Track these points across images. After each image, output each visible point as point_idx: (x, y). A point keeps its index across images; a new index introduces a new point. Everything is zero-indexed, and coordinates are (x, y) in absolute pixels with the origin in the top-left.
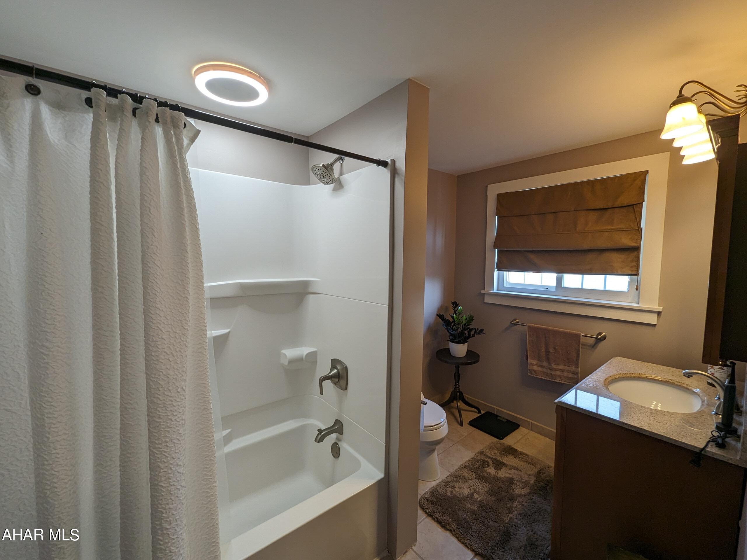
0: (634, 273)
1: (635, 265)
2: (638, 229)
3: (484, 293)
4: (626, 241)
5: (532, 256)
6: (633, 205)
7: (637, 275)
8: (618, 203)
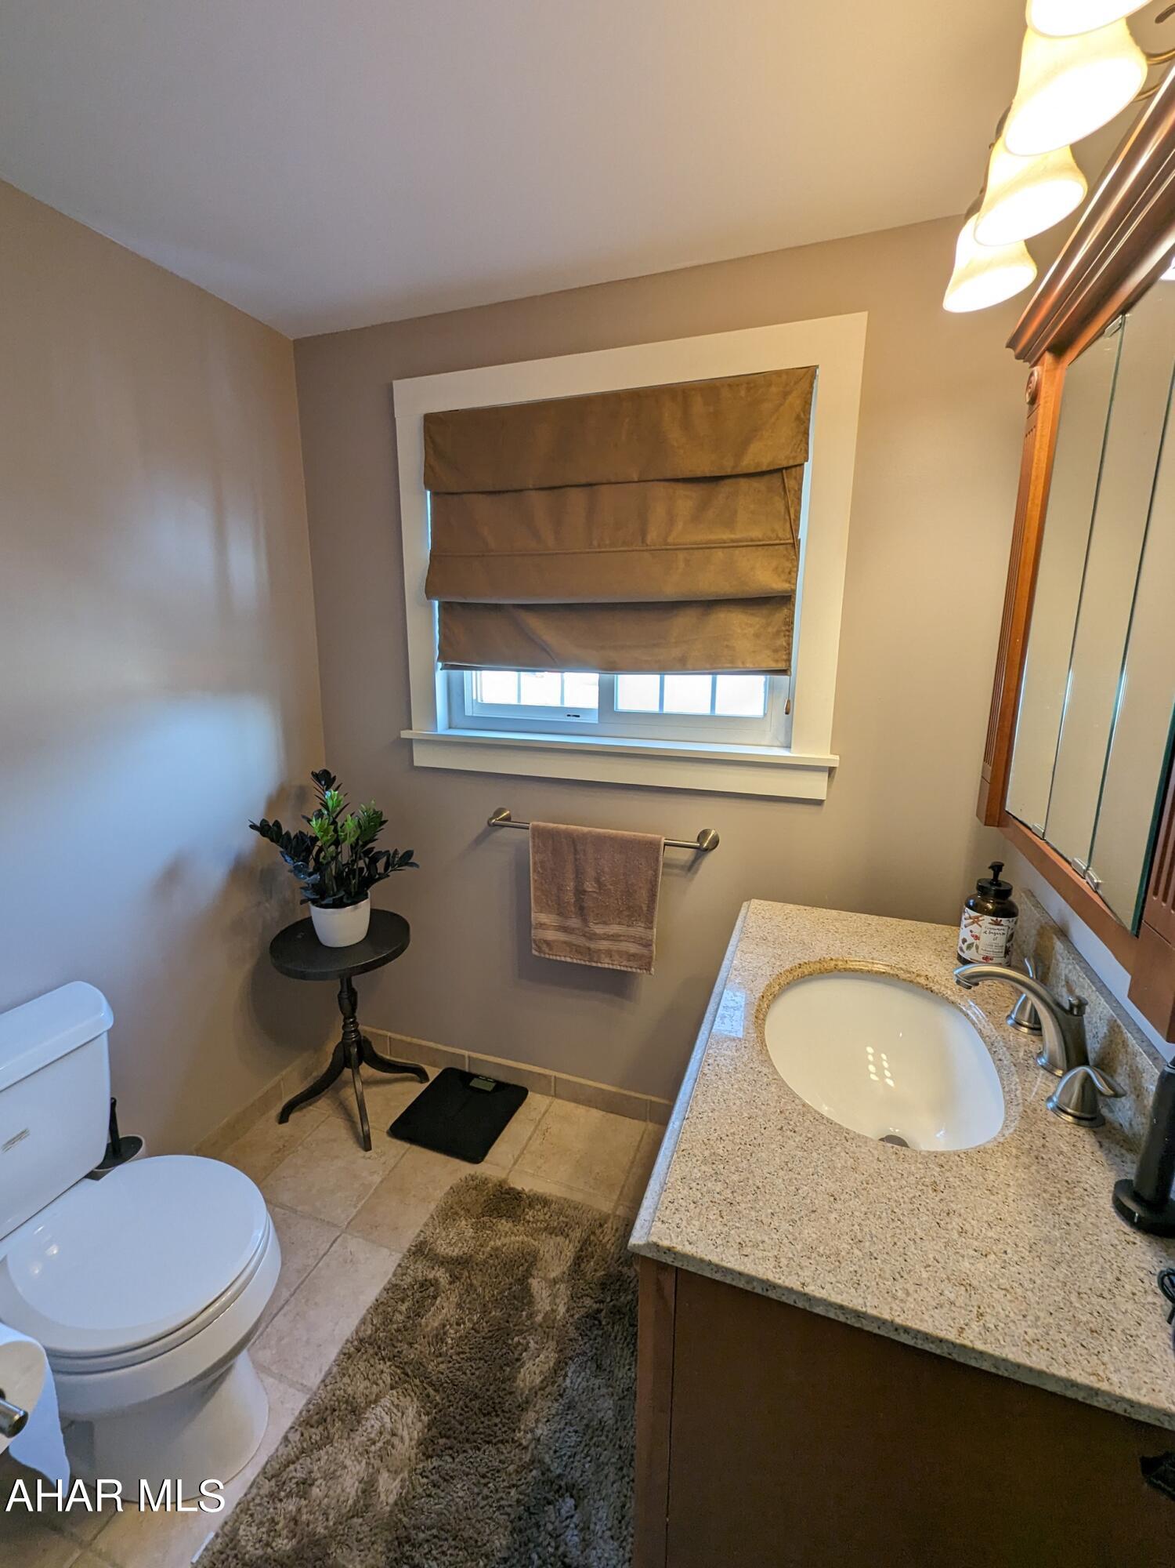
0: (782, 666)
1: (785, 644)
2: (791, 541)
3: (411, 740)
4: (764, 577)
5: (533, 622)
6: (780, 470)
7: (784, 672)
8: (748, 463)
